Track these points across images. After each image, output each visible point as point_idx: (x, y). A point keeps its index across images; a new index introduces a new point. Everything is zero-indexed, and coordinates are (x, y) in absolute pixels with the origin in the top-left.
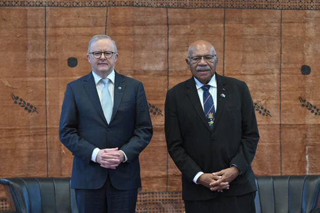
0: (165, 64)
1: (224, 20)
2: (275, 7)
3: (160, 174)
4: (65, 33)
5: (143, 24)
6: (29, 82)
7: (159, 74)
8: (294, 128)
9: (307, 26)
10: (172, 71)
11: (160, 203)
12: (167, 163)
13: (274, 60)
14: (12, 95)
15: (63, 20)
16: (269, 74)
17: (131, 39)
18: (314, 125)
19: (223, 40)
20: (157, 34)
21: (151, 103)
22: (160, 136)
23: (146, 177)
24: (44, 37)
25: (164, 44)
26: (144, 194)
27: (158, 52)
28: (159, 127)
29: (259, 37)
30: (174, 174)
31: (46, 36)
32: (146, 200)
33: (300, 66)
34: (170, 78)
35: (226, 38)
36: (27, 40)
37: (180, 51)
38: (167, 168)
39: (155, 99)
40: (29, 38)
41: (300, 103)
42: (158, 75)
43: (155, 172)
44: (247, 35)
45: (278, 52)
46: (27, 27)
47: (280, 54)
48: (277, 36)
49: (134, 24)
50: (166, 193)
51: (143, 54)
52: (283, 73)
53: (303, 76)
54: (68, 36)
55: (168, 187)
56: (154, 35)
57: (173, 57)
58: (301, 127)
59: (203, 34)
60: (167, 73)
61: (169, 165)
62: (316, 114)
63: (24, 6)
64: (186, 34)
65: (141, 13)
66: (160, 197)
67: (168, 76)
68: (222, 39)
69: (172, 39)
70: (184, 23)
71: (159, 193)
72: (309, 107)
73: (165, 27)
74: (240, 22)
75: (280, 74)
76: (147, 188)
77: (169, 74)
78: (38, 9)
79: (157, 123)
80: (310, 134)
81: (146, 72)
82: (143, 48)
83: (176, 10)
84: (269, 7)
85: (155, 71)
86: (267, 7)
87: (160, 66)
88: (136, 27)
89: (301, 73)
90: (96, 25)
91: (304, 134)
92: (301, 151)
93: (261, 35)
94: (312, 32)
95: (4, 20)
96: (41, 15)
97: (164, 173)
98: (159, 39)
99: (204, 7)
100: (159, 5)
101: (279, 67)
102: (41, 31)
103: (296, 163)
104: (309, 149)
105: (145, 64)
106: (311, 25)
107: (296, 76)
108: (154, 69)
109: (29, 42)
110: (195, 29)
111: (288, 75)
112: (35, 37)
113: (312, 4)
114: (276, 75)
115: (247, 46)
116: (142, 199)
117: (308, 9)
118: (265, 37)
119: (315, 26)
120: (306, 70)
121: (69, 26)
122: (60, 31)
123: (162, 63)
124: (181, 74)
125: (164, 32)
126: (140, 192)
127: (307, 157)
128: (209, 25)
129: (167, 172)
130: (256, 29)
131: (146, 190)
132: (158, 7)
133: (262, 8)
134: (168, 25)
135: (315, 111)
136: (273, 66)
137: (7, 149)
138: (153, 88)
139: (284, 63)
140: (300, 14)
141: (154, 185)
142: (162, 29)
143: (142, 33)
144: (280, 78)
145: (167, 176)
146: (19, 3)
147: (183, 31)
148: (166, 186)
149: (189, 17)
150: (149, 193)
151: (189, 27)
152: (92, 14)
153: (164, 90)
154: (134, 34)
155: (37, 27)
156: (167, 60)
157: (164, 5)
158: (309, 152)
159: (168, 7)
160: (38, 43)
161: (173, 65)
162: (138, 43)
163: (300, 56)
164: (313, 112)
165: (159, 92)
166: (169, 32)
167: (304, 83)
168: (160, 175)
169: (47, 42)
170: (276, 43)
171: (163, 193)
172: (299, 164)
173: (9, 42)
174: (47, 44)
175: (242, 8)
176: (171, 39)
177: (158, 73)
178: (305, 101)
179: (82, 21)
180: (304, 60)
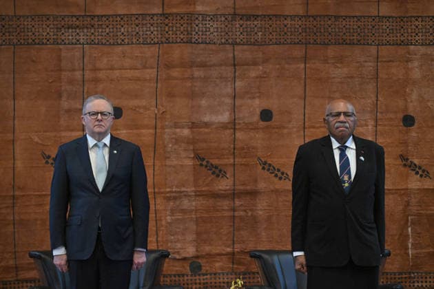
0: (230, 114)
1: (305, 59)
2: (370, 42)
3: (224, 250)
4: (108, 77)
5: (203, 65)
6: (64, 137)
7: (224, 126)
8: (393, 194)
9: (410, 65)
10: (239, 124)
11: (224, 286)
12: (233, 238)
13: (369, 109)
14: (43, 154)
15: (105, 60)
16: (362, 126)
17: (189, 84)
18: (418, 189)
19: (303, 84)
20: (221, 78)
21: (213, 163)
22: (225, 203)
23: (207, 254)
24: (81, 83)
25: (229, 90)
26: (204, 275)
27: (223, 99)
28: (223, 192)
29: (349, 80)
30: (242, 251)
31: (83, 81)
32: (207, 283)
33: (401, 116)
34: (237, 131)
35: (308, 81)
36: (61, 86)
37: (250, 98)
38: (234, 244)
39: (218, 158)
40: (63, 84)
41: (401, 163)
42: (222, 127)
43: (219, 248)
44: (334, 78)
45: (374, 99)
46: (61, 70)
47: (375, 102)
48: (372, 79)
49: (192, 65)
50: (232, 274)
51: (204, 102)
52: (380, 125)
53: (405, 128)
54: (112, 80)
55: (235, 266)
56: (217, 78)
57: (241, 106)
58: (402, 192)
59: (278, 77)
60: (233, 125)
61: (235, 239)
62: (421, 176)
63: (58, 44)
64: (257, 77)
65: (201, 52)
66: (224, 279)
67: (235, 129)
68: (302, 82)
69: (240, 83)
70: (255, 63)
71: (223, 274)
72: (413, 167)
73: (231, 69)
74: (326, 61)
75: (376, 127)
76: (208, 268)
77: (237, 127)
78: (75, 48)
79: (220, 187)
80: (413, 201)
81: (207, 125)
82: (203, 95)
83: (245, 47)
84: (362, 42)
85: (218, 123)
86: (359, 43)
87: (225, 117)
88: (194, 69)
89: (402, 124)
90: (145, 67)
91: (406, 201)
92: (402, 223)
93: (352, 77)
94: (416, 74)
95: (33, 61)
96: (78, 54)
97: (229, 250)
98: (224, 83)
99: (280, 44)
100: (223, 41)
101: (374, 117)
102: (78, 74)
103: (397, 237)
104: (412, 219)
105: (205, 114)
106: (416, 64)
107: (396, 128)
108: (217, 121)
109: (63, 89)
110: (268, 71)
111: (386, 128)
112: (71, 82)
113: (417, 38)
114: (370, 127)
115: (335, 92)
116: (202, 281)
117: (412, 44)
118: (357, 79)
119: (421, 66)
120: (408, 121)
121: (112, 69)
122: (101, 75)
123: (227, 113)
124: (251, 127)
125: (230, 75)
126: (200, 273)
127: (410, 229)
128: (286, 66)
129: (233, 248)
130: (345, 70)
131: (207, 271)
132: (222, 44)
133: (354, 44)
134: (235, 65)
135: (420, 173)
136: (367, 116)
137: (36, 220)
138: (216, 145)
139: (381, 113)
140: (401, 50)
141: (217, 265)
142: (228, 71)
143: (202, 76)
144: (376, 131)
145: (233, 254)
146: (52, 41)
147: (253, 74)
148: (231, 266)
149: (260, 55)
150: (211, 274)
151: (261, 68)
152: (141, 53)
153: (229, 147)
154: (193, 78)
155: (74, 70)
156: (234, 109)
157: (230, 41)
158: (412, 223)
159: (234, 44)
160: (74, 89)
161: (241, 115)
162: (197, 89)
163: (401, 103)
164: (417, 173)
165: (223, 149)
166: (237, 74)
167: (406, 138)
168: (224, 252)
169: (86, 88)
170: (371, 87)
171: (227, 274)
172: (399, 239)
173: (39, 88)
174: (85, 91)
175: (328, 44)
176: (238, 84)
177: (221, 125)
178: (407, 159)
179: (128, 62)
180: (406, 108)
